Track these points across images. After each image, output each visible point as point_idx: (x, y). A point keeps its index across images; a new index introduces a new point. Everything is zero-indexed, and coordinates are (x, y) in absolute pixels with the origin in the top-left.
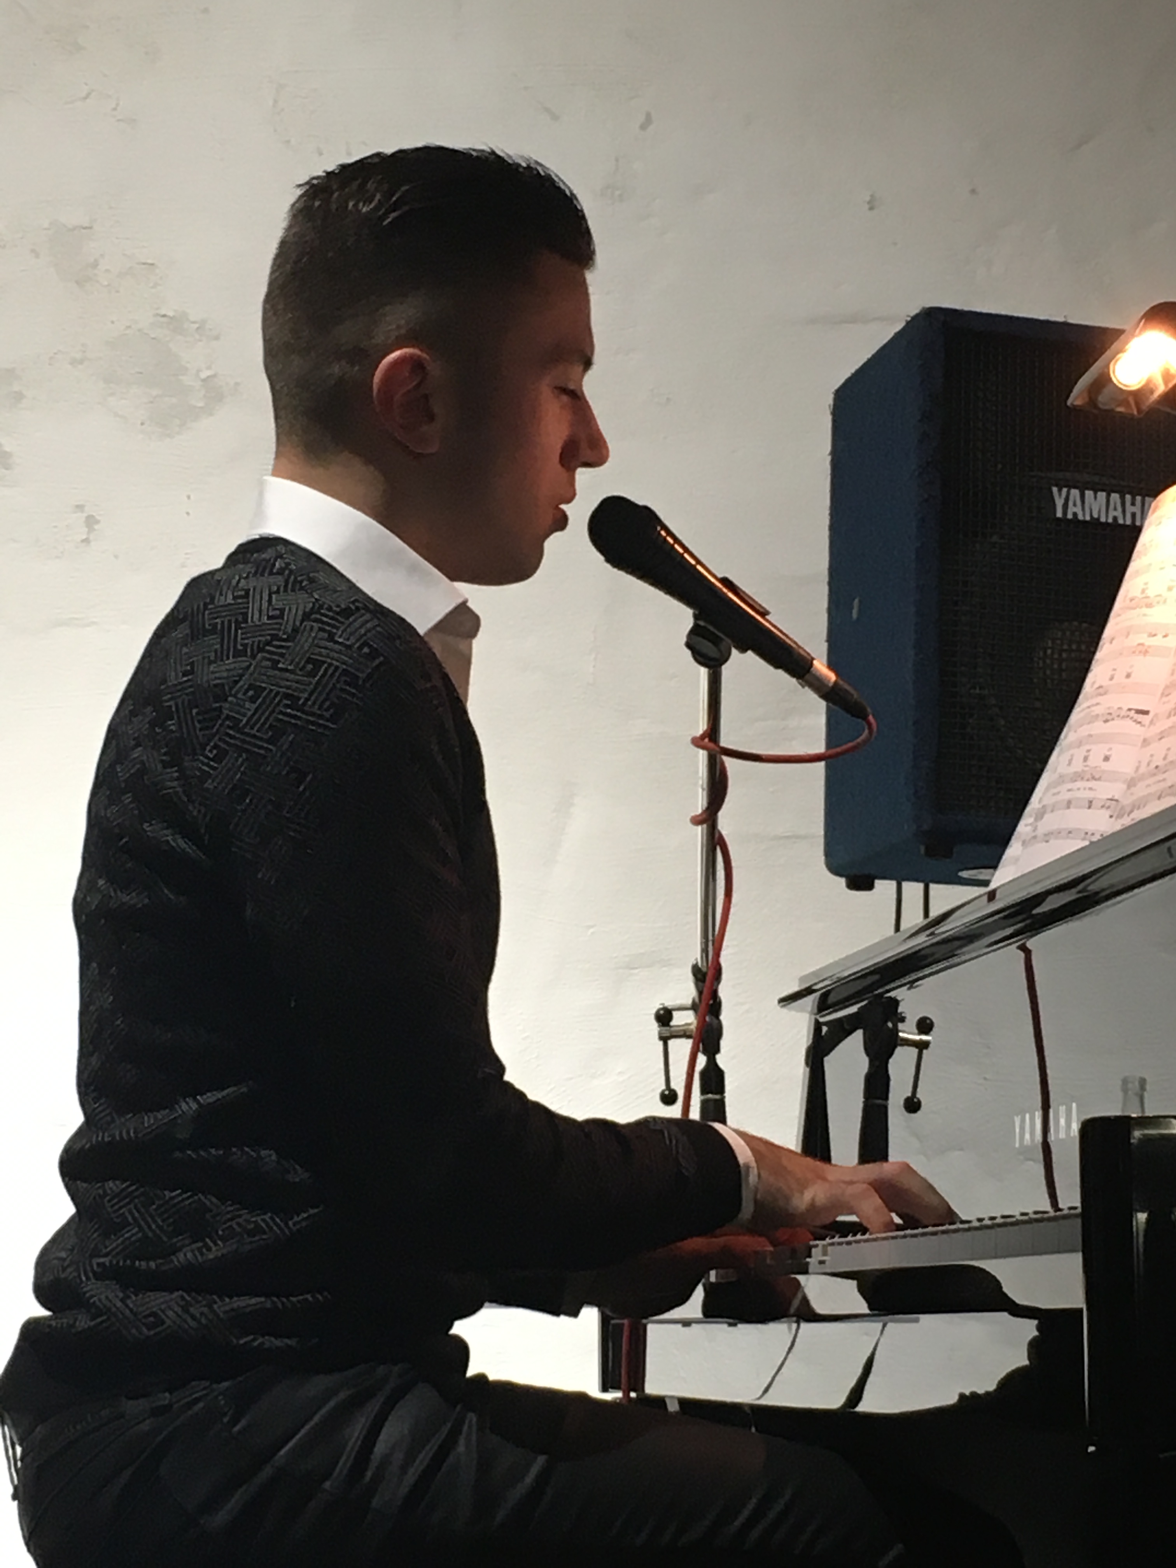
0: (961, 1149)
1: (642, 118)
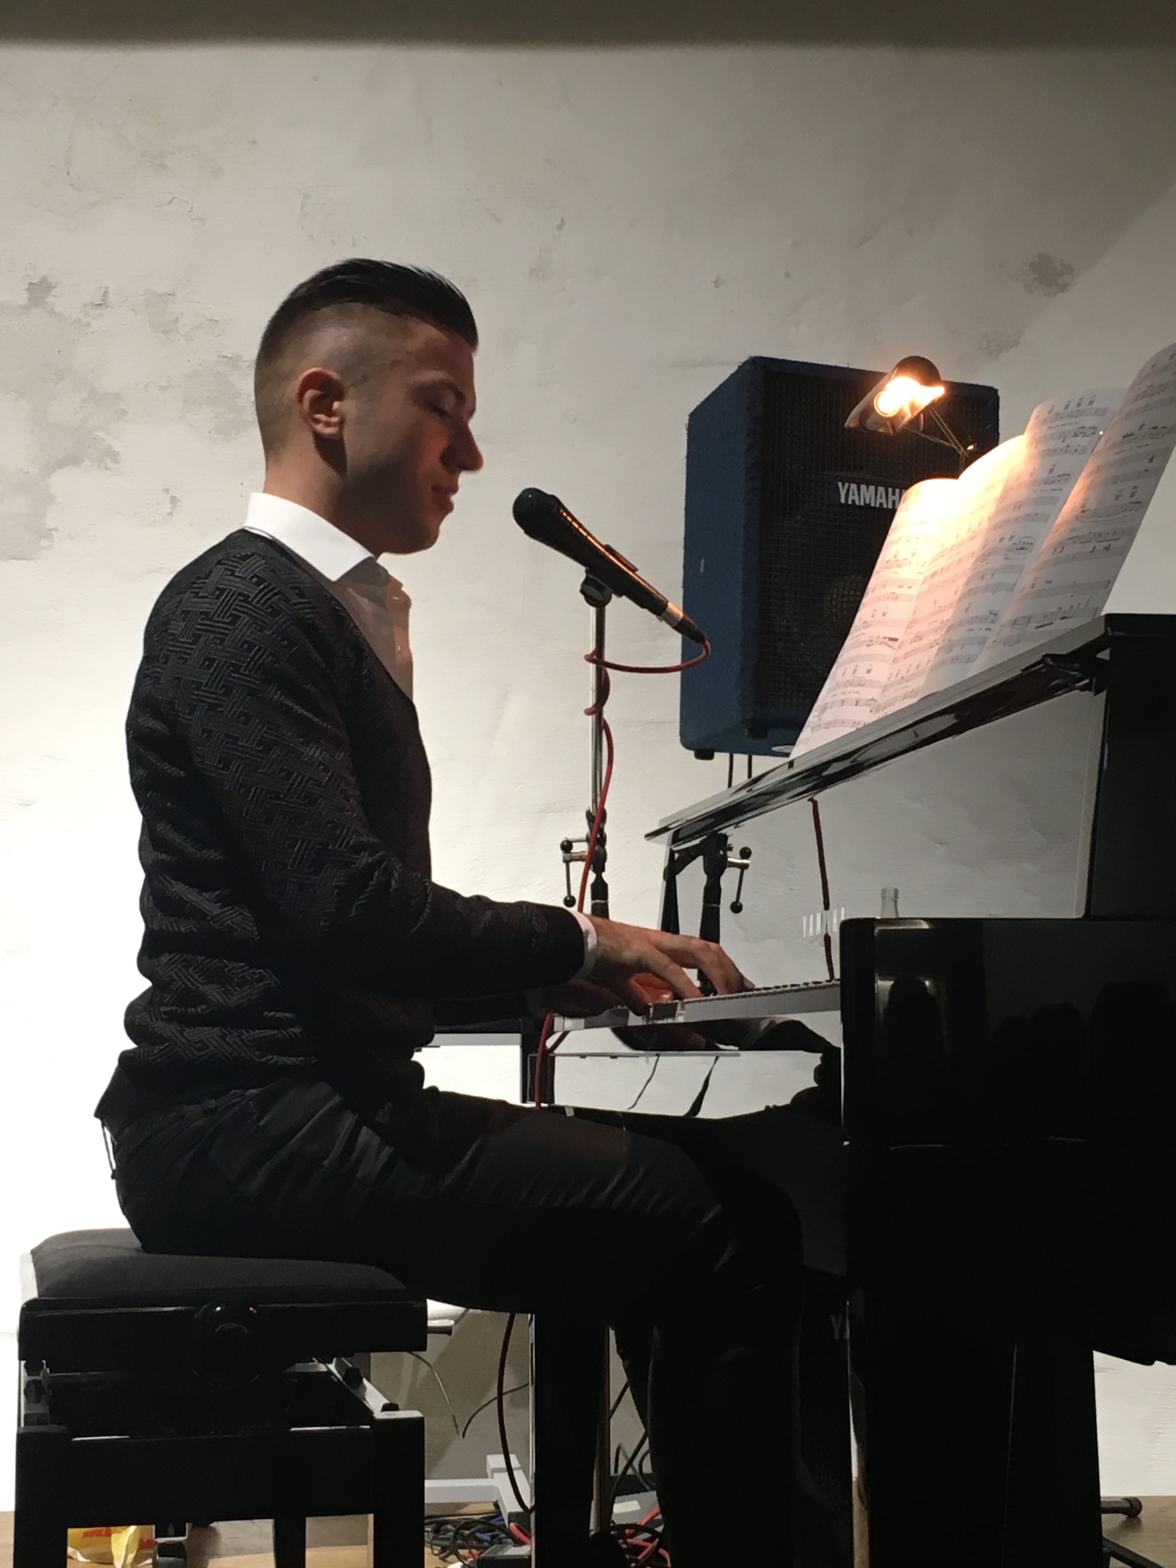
0: (774, 937)
1: (559, 221)
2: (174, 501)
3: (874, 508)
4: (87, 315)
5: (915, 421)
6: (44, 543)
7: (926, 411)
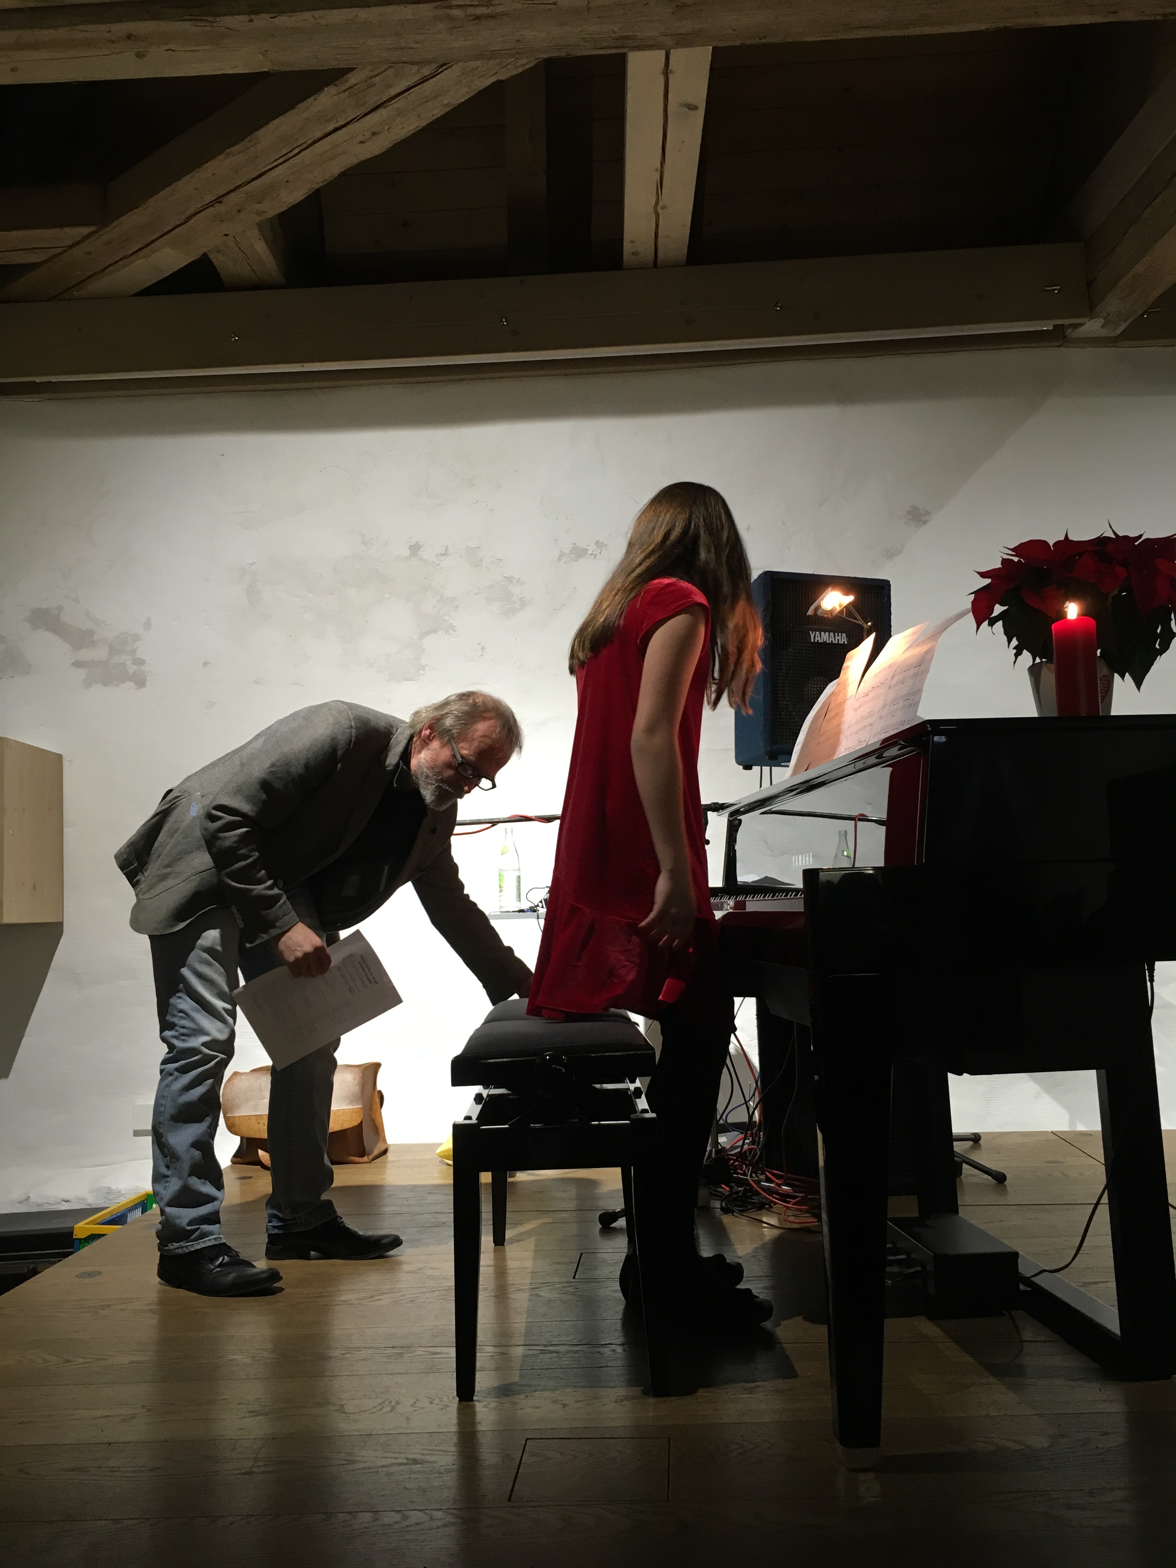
2: (483, 648)
3: (829, 643)
4: (438, 560)
5: (841, 611)
6: (421, 672)
7: (846, 607)
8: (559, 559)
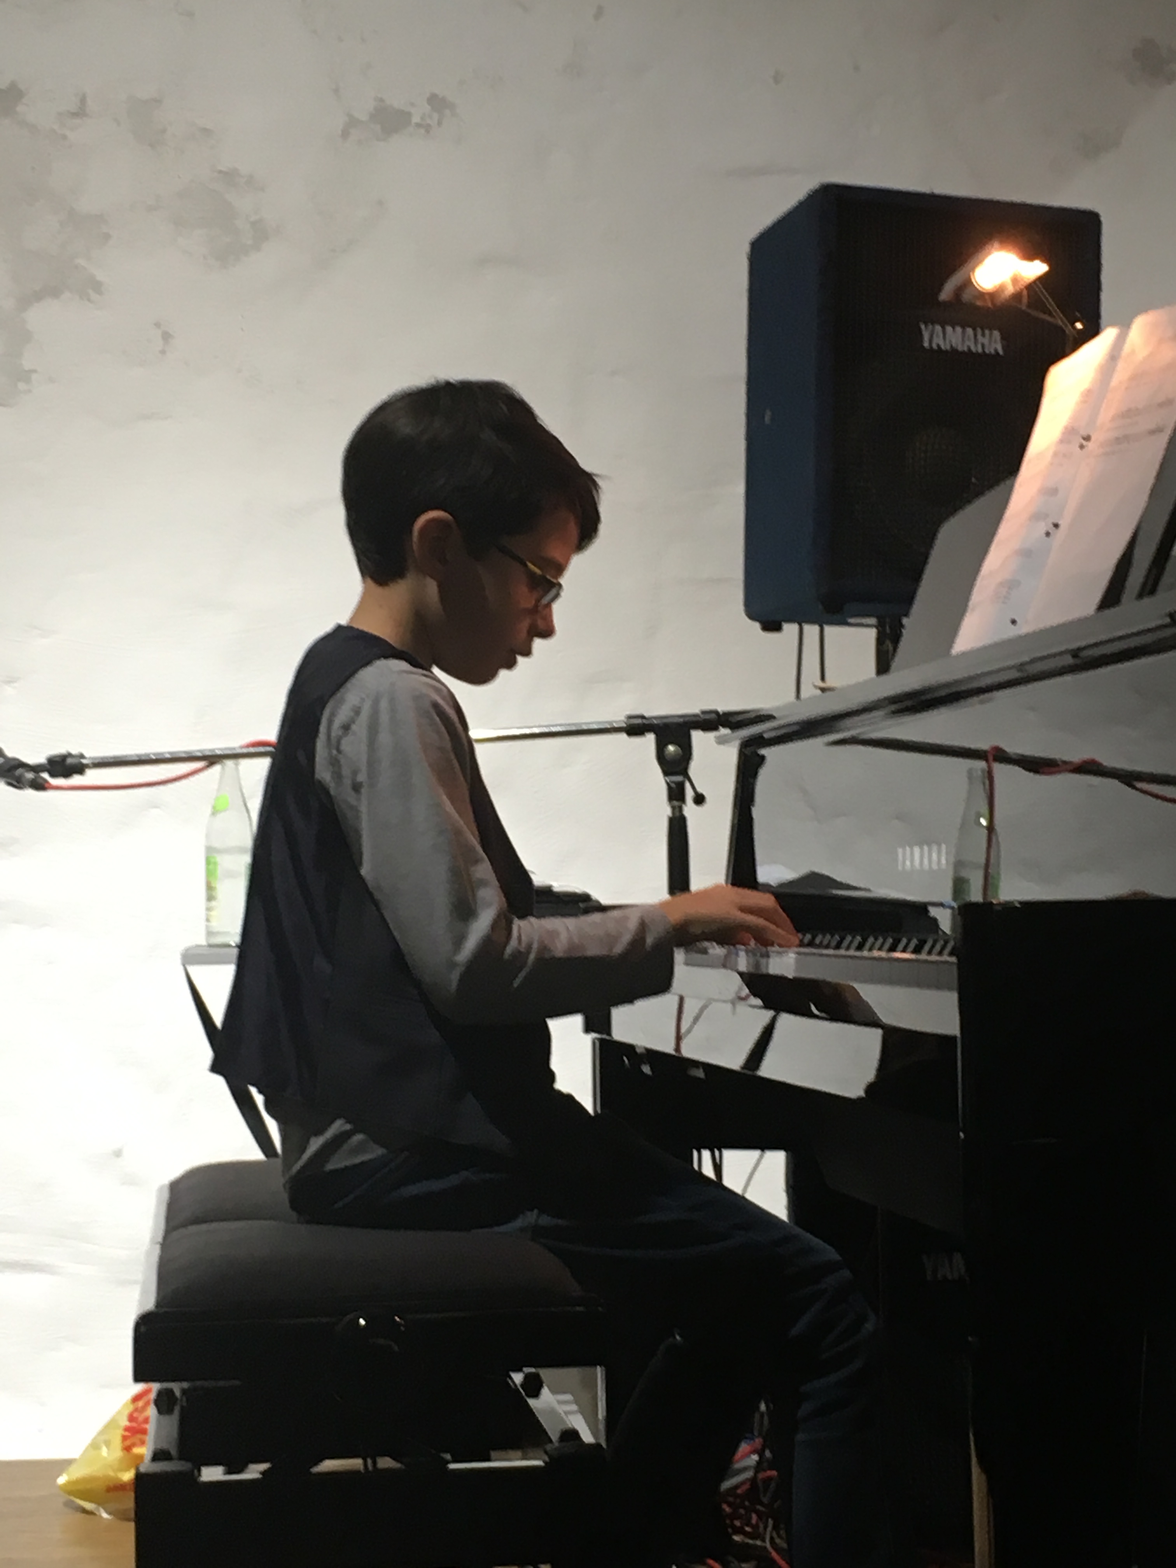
1: (596, 9)
2: (167, 337)
3: (963, 353)
4: (63, 125)
5: (1017, 296)
7: (1031, 287)
8: (345, 134)
